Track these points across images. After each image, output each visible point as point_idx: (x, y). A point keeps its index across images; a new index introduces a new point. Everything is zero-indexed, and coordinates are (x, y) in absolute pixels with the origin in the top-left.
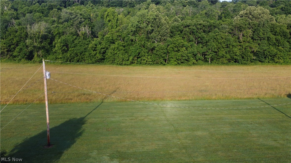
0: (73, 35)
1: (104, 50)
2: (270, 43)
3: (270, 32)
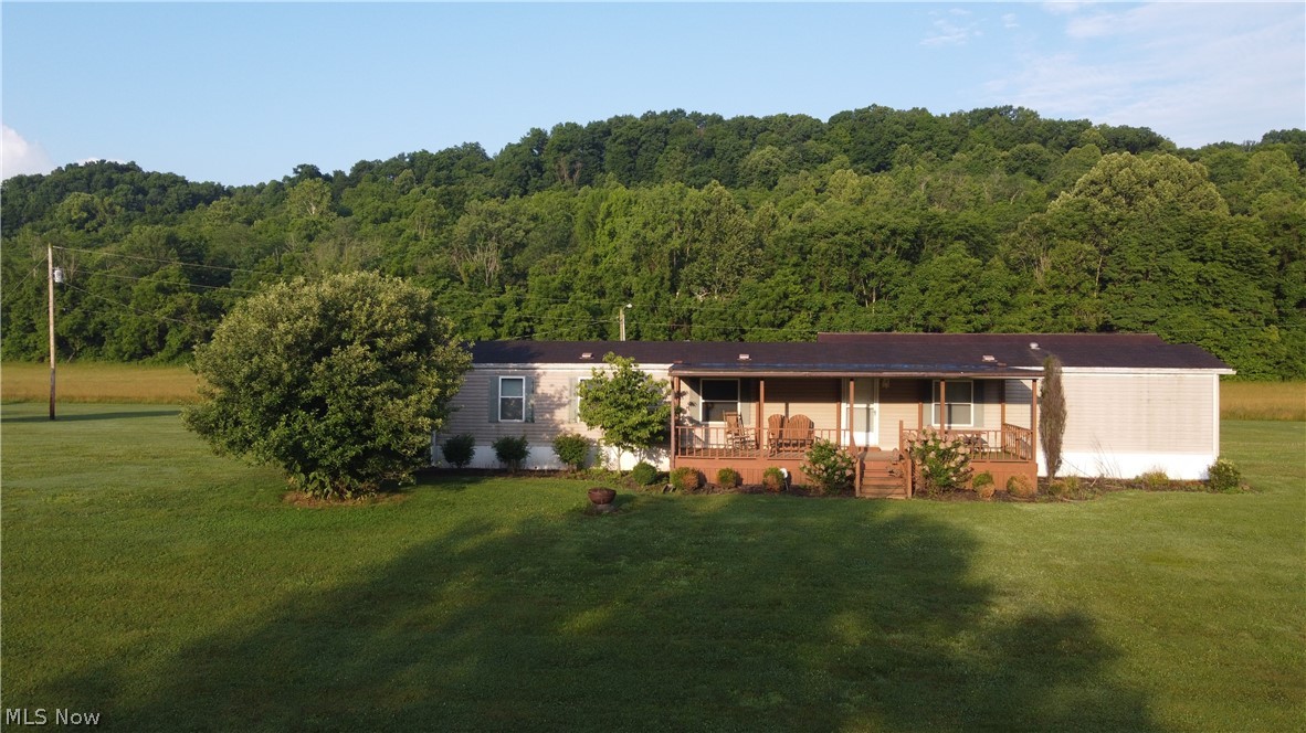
0: (439, 278)
1: (526, 324)
2: (1176, 294)
3: (1180, 250)
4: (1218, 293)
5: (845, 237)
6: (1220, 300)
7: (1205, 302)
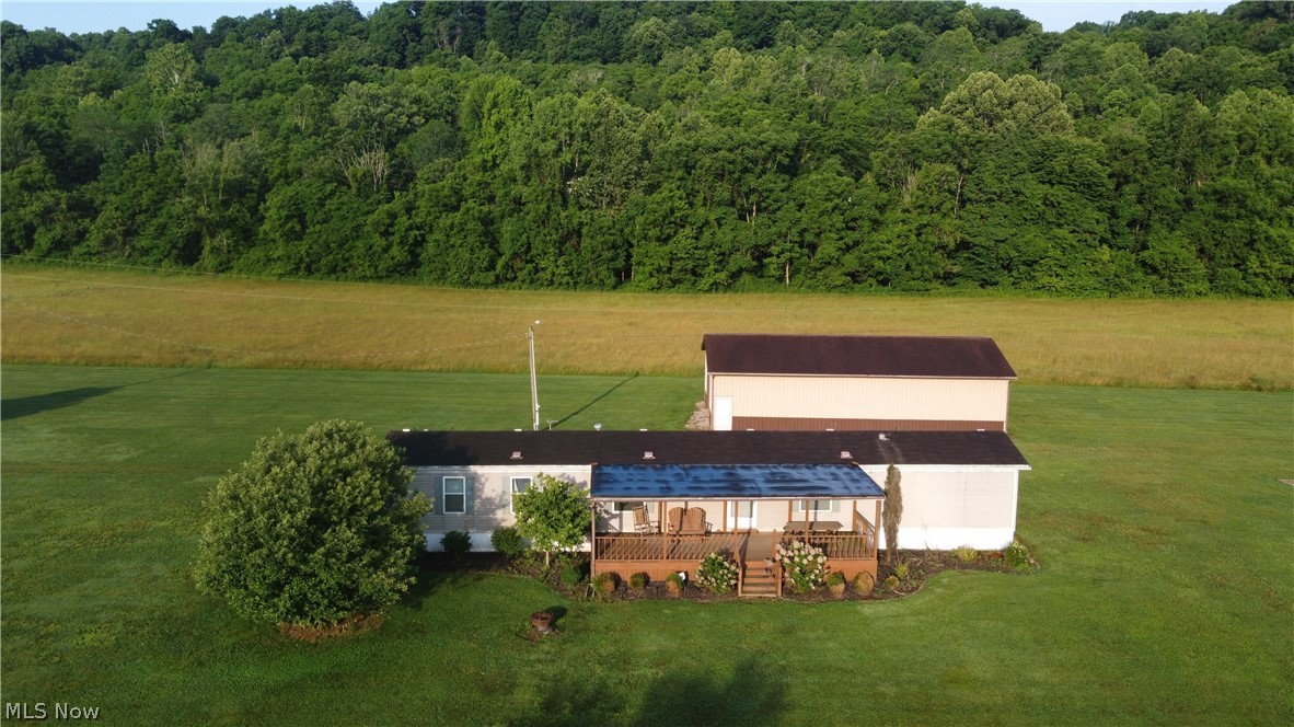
3: (1032, 172)
4: (1061, 215)
5: (727, 154)
6: (1062, 221)
7: (1049, 223)
